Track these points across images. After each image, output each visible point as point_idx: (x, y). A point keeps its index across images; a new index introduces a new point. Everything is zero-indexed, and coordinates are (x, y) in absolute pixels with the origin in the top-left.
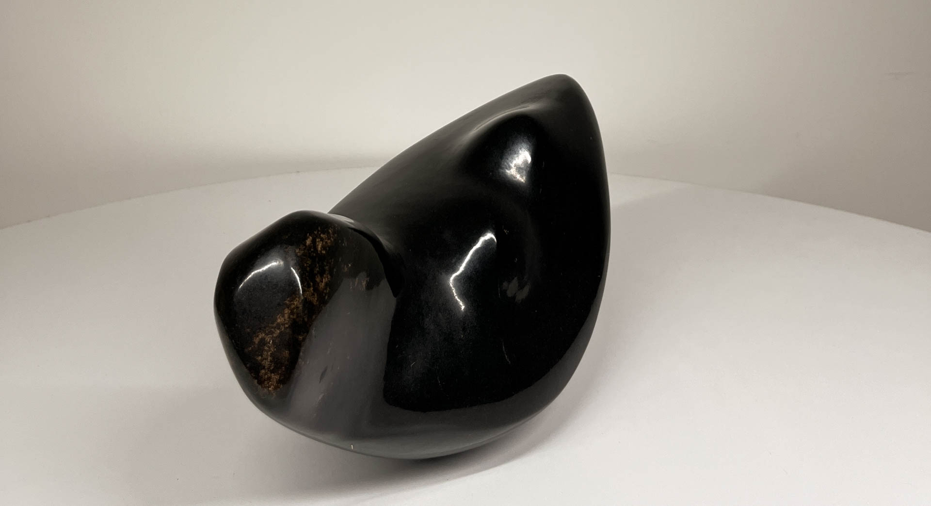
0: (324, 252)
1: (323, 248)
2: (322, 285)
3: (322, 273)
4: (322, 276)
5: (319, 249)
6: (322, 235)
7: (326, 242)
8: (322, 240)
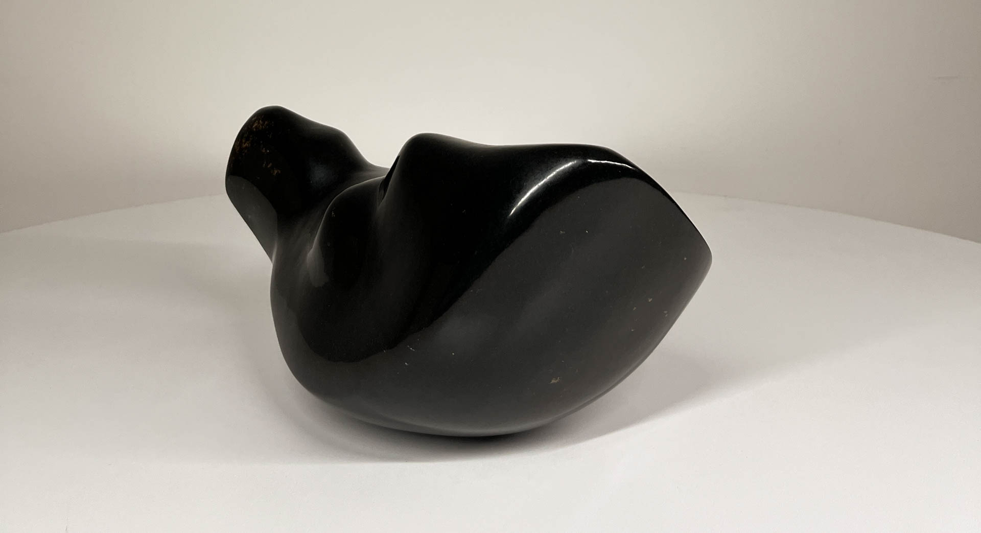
0: (255, 130)
1: (256, 127)
2: (244, 146)
3: (247, 139)
4: (246, 141)
5: (254, 127)
6: (260, 121)
7: (259, 126)
8: (259, 123)
